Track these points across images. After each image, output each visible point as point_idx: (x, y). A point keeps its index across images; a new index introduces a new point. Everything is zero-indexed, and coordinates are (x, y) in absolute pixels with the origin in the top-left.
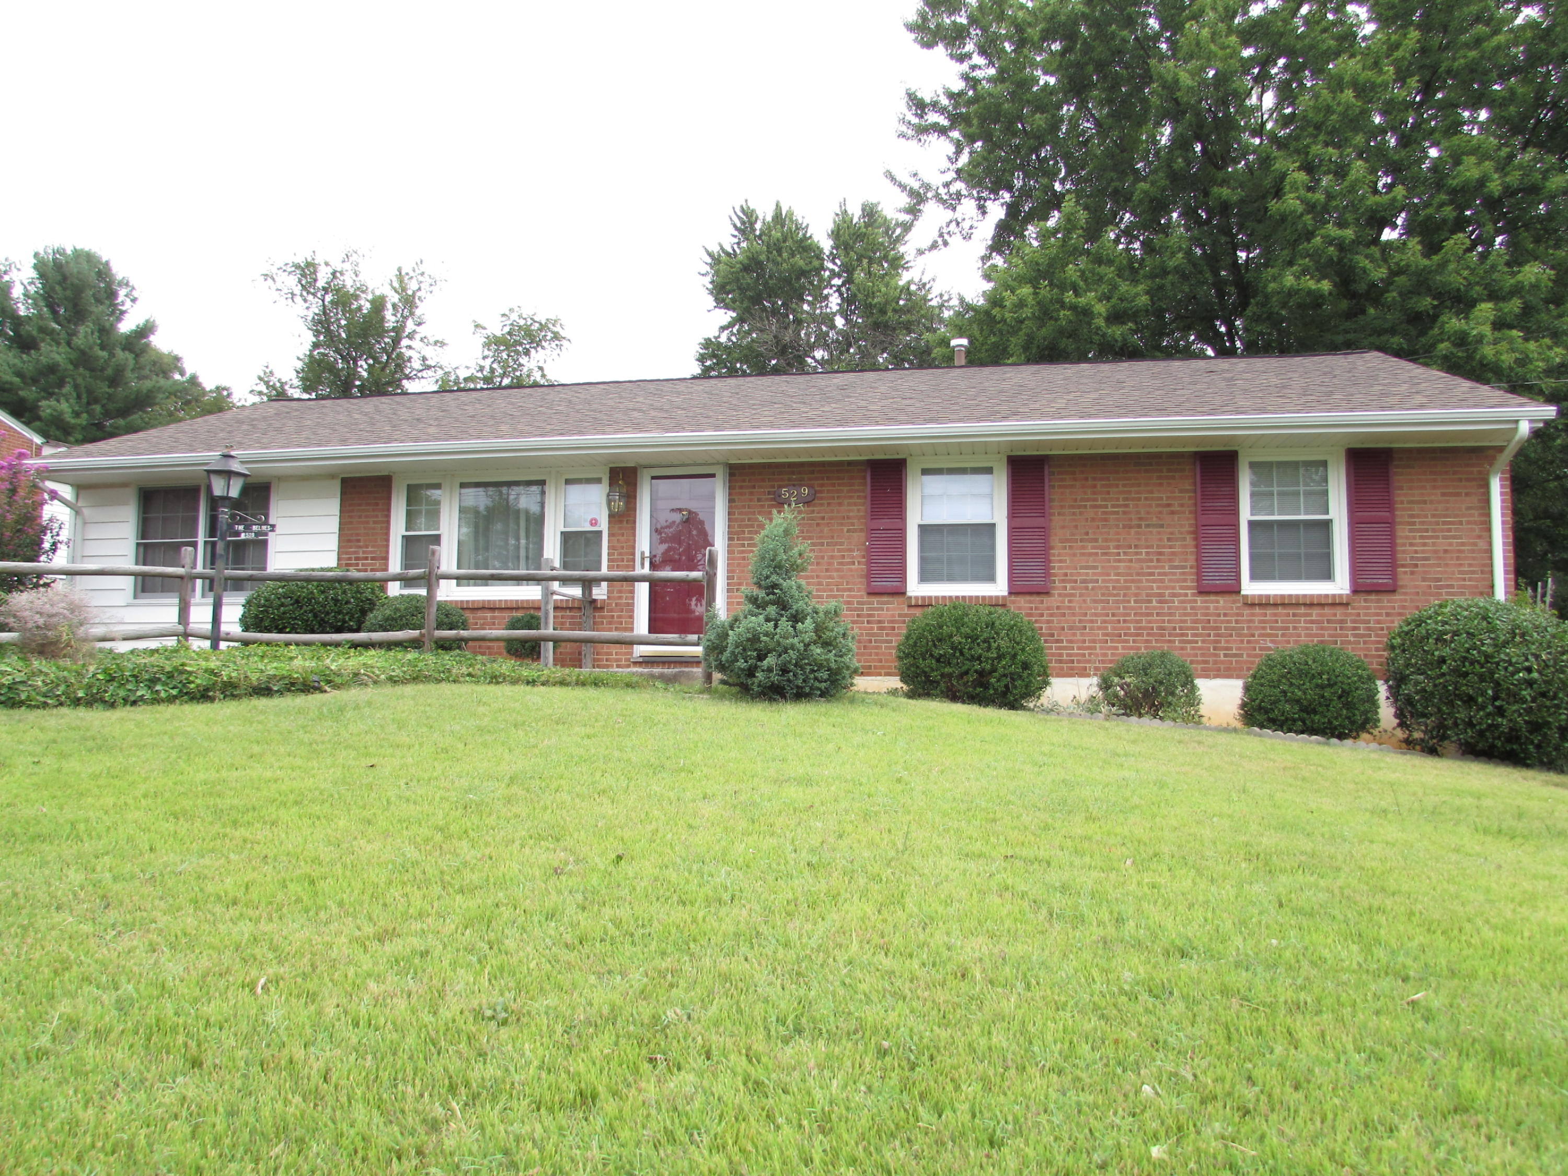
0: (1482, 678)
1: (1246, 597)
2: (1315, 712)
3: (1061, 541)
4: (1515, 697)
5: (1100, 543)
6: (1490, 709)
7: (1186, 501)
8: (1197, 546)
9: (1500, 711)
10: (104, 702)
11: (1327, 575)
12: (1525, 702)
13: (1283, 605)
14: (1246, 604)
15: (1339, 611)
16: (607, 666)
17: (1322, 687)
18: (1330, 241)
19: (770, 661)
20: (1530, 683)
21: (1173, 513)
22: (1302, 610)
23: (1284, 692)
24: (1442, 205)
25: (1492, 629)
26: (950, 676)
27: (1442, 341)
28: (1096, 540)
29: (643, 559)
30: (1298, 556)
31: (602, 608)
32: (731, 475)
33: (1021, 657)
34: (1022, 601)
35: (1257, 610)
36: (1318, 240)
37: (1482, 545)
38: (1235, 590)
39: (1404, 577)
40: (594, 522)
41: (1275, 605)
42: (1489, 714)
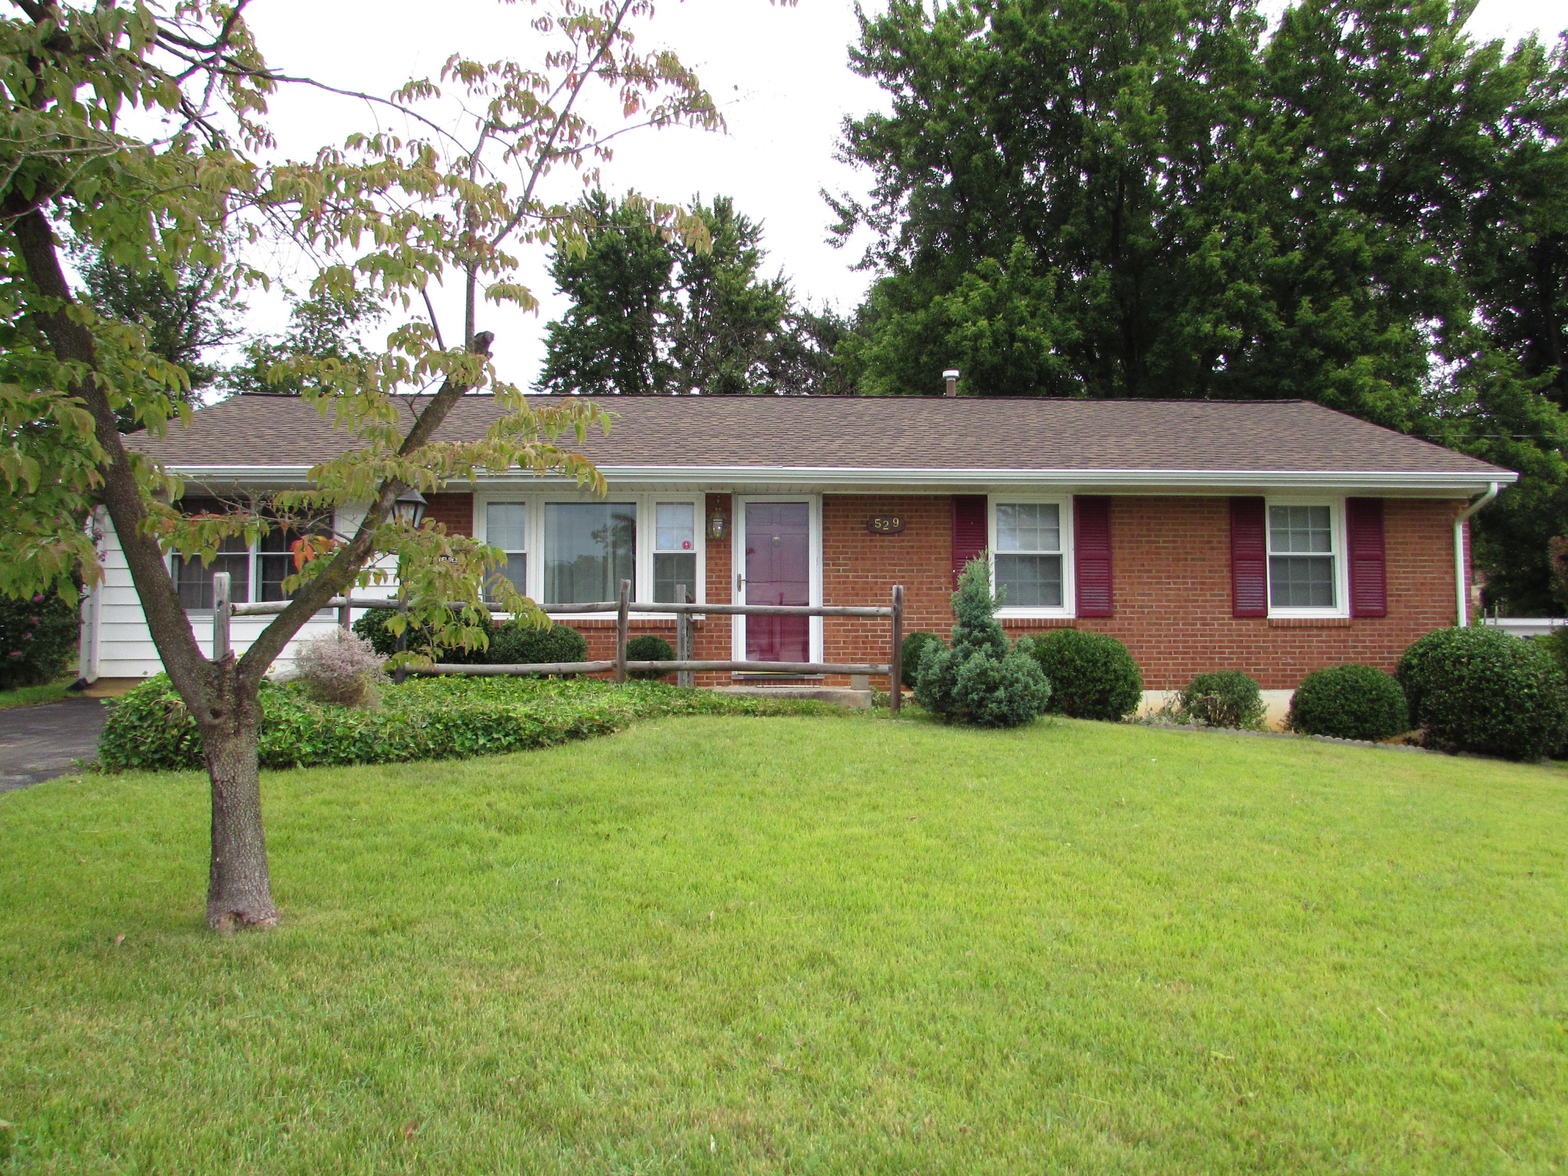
0: (1495, 694)
1: (1271, 621)
2: (1366, 721)
3: (1122, 571)
4: (1521, 708)
5: (1154, 574)
6: (1501, 718)
7: (1223, 539)
8: (1232, 578)
9: (1510, 720)
10: (452, 751)
11: (1329, 601)
12: (1527, 711)
13: (1300, 627)
14: (1271, 626)
15: (1343, 633)
16: (708, 684)
17: (1372, 701)
18: (1240, 295)
19: (1001, 693)
20: (1531, 697)
21: (1213, 548)
22: (1315, 632)
23: (1342, 706)
24: (1322, 269)
25: (1499, 655)
26: (1072, 695)
27: (1327, 387)
28: (1150, 571)
29: (739, 582)
30: (1306, 587)
31: (701, 629)
32: (825, 504)
33: (1131, 678)
34: (1089, 623)
35: (1280, 632)
36: (1230, 294)
37: (1448, 579)
38: (1263, 614)
39: (1392, 606)
40: (687, 545)
41: (1294, 628)
42: (1499, 723)
